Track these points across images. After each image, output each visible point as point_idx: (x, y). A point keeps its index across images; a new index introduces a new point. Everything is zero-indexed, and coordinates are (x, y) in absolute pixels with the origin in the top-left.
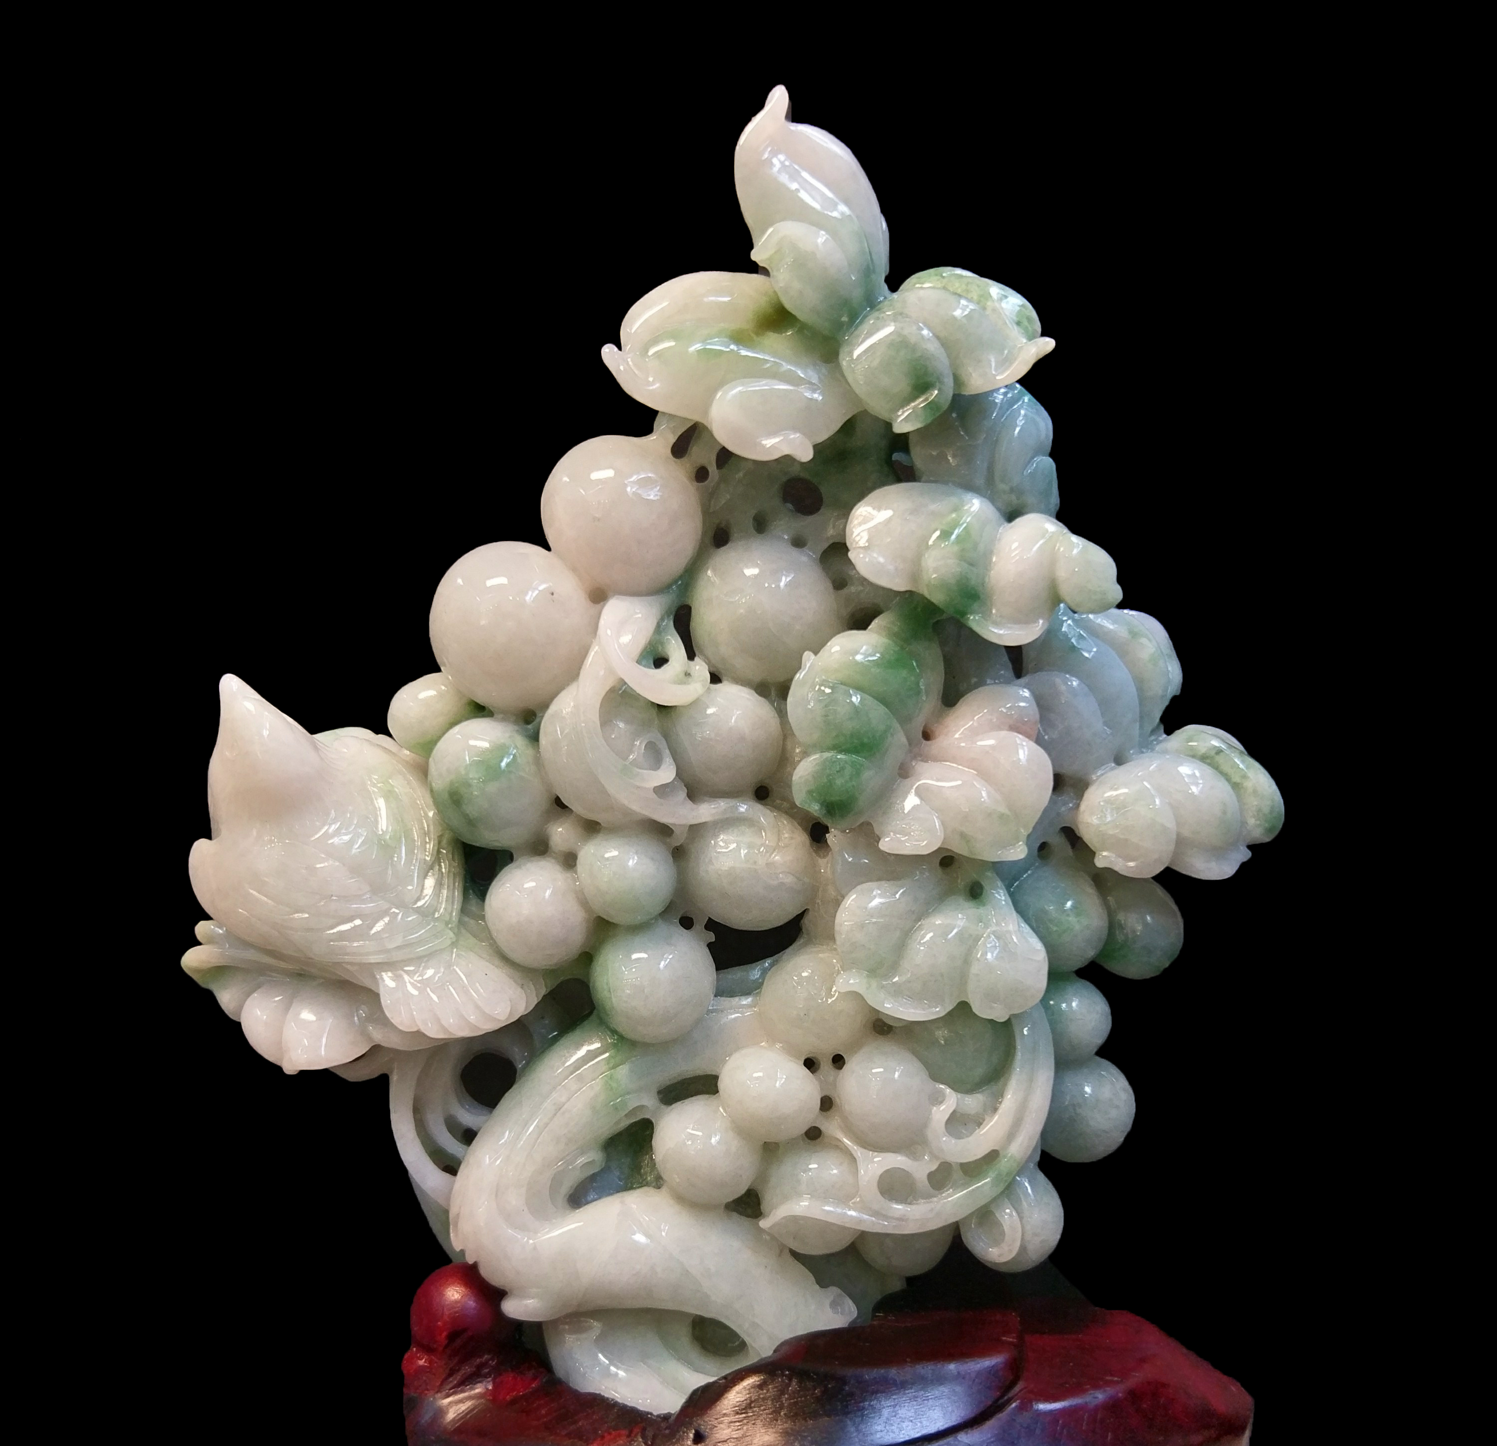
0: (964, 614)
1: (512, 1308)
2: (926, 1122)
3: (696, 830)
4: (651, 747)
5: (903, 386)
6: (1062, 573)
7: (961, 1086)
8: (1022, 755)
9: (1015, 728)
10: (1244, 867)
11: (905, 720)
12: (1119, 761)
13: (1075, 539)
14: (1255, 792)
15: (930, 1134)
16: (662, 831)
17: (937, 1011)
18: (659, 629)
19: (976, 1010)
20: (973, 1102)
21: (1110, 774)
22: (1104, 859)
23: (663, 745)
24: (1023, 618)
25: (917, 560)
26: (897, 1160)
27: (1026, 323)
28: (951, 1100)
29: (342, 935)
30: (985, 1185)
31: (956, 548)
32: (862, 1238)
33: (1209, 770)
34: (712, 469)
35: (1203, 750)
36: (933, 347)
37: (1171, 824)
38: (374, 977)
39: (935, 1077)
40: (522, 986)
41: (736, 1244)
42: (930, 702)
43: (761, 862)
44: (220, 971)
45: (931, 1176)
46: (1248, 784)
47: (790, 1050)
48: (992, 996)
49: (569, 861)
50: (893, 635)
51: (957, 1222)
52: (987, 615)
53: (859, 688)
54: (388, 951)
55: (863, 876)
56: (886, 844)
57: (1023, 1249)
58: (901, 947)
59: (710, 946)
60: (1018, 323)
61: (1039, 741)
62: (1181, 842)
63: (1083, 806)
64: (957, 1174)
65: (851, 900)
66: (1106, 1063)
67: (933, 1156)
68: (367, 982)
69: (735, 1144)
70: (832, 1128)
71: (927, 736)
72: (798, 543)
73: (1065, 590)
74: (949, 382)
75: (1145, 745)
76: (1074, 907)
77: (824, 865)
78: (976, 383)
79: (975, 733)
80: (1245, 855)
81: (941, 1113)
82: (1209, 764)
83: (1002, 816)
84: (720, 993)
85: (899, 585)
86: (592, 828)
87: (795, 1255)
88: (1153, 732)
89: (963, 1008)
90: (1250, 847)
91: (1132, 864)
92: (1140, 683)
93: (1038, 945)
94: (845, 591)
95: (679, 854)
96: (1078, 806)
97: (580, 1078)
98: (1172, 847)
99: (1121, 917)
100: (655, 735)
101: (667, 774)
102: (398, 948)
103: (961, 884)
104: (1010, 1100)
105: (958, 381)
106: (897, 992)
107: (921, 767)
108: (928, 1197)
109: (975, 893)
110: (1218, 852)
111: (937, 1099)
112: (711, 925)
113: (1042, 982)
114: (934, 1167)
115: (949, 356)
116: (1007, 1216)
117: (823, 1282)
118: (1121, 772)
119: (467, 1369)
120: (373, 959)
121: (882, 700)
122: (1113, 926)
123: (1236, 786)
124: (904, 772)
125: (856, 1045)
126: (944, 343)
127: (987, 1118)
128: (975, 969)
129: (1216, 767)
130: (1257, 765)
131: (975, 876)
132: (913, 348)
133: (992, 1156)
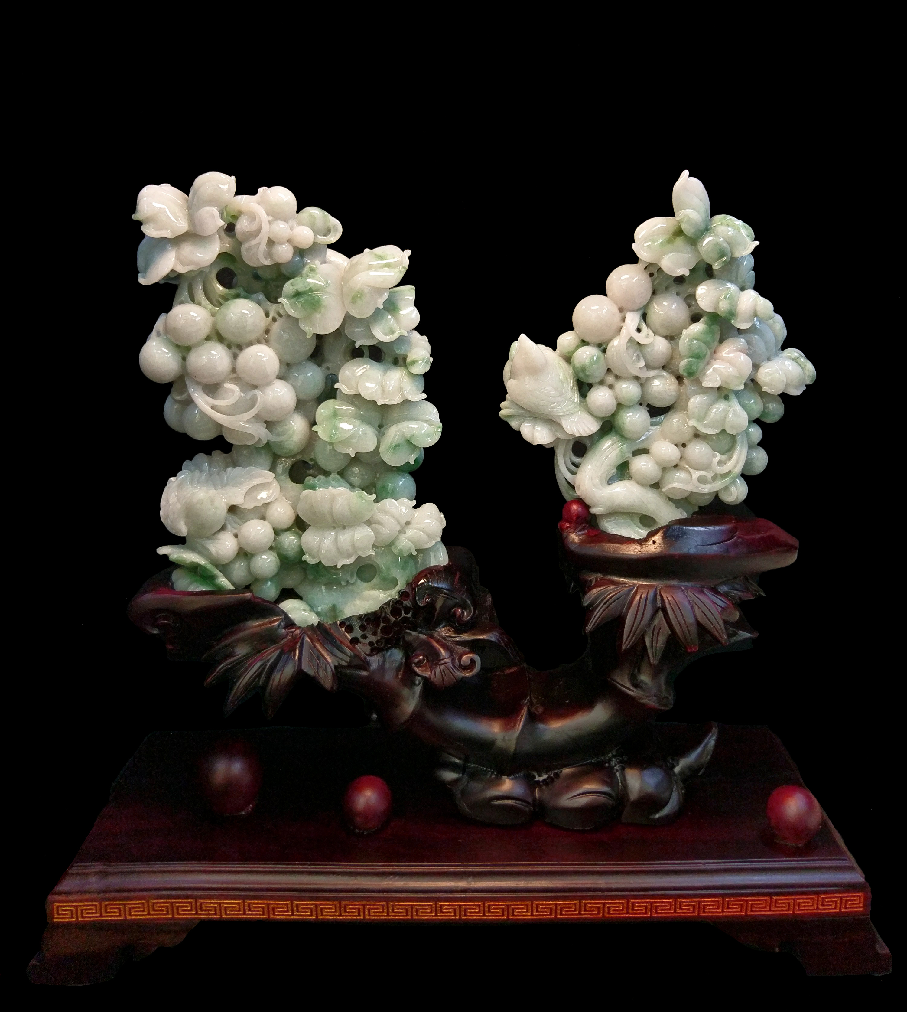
0: (730, 320)
1: (594, 511)
2: (711, 462)
3: (648, 379)
4: (638, 356)
5: (717, 256)
6: (758, 309)
7: (722, 453)
8: (742, 358)
9: (741, 351)
10: (804, 392)
11: (710, 348)
12: (769, 359)
13: (762, 298)
14: (808, 370)
15: (712, 465)
16: (637, 378)
17: (717, 431)
18: (640, 321)
19: (728, 431)
20: (724, 457)
21: (767, 364)
22: (765, 389)
23: (641, 355)
24: (746, 321)
25: (718, 303)
26: (702, 473)
27: (751, 236)
28: (719, 457)
29: (552, 408)
30: (728, 480)
31: (729, 302)
32: (692, 494)
33: (794, 363)
34: (656, 274)
35: (793, 357)
36: (725, 245)
37: (785, 380)
38: (560, 419)
39: (714, 450)
40: (597, 422)
41: (655, 495)
42: (716, 343)
43: (667, 388)
44: (510, 416)
45: (712, 477)
46: (807, 368)
47: (671, 441)
48: (732, 427)
49: (611, 387)
50: (706, 323)
51: (717, 491)
52: (736, 320)
53: (697, 339)
54: (564, 412)
55: (695, 393)
56: (704, 384)
57: (737, 498)
58: (706, 413)
59: (648, 411)
60: (749, 236)
61: (747, 355)
62: (787, 385)
63: (759, 373)
64: (719, 477)
65: (692, 400)
66: (760, 447)
67: (713, 472)
68: (558, 421)
69: (656, 468)
70: (683, 464)
71: (715, 352)
72: (678, 294)
73: (758, 313)
74: (730, 255)
75: (776, 355)
76: (754, 402)
77: (683, 389)
78: (737, 254)
79: (729, 352)
80: (805, 388)
81: (716, 460)
82: (795, 362)
83: (737, 377)
84: (652, 424)
85: (711, 311)
86: (617, 377)
87: (670, 499)
88: (779, 350)
89: (723, 431)
90: (806, 385)
91: (773, 391)
92: (775, 336)
93: (745, 413)
94: (691, 308)
95: (642, 385)
96: (757, 372)
97: (613, 448)
98: (784, 386)
99: (767, 405)
100: (638, 352)
101: (642, 364)
102: (567, 411)
103: (723, 395)
104: (735, 457)
105: (732, 254)
106: (706, 426)
107: (713, 362)
108: (711, 483)
109: (726, 398)
110: (797, 387)
111: (715, 456)
112: (649, 406)
113: (747, 424)
114: (713, 475)
115: (730, 246)
116: (733, 489)
117: (678, 507)
118: (770, 364)
119: (581, 527)
120: (561, 414)
121: (704, 343)
122: (765, 408)
123: (802, 368)
124: (708, 363)
125: (690, 441)
126: (729, 243)
127: (728, 462)
128: (727, 420)
129: (797, 362)
130: (808, 361)
131: (727, 393)
132: (720, 245)
133: (730, 472)
